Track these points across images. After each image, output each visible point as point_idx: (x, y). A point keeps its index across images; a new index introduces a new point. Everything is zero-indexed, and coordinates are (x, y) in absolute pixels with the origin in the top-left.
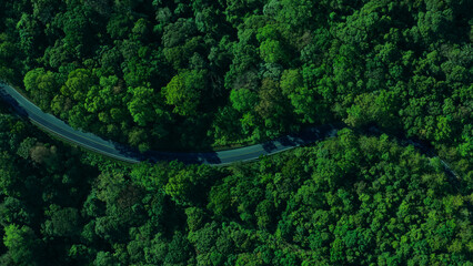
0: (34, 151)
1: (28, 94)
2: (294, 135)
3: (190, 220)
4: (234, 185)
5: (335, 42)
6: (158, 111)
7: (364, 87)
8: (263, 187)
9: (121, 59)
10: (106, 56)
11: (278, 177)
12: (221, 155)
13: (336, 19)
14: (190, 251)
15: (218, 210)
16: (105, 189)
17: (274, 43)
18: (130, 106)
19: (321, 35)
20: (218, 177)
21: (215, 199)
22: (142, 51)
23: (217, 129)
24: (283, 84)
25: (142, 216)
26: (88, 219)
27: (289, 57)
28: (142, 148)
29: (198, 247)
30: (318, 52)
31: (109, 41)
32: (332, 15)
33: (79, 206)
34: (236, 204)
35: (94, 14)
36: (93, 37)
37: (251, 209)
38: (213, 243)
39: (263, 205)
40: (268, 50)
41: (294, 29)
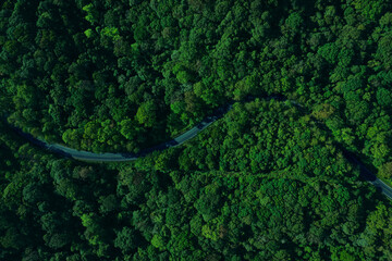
0: (82, 173)
1: (67, 145)
2: (211, 116)
3: (174, 178)
4: (189, 152)
5: (214, 61)
7: (237, 78)
8: (205, 148)
9: (108, 109)
10: (100, 111)
11: (210, 140)
12: (177, 139)
13: (211, 49)
14: (179, 194)
15: (186, 168)
16: (124, 178)
17: (184, 73)
18: (122, 132)
19: (205, 59)
20: (179, 152)
21: (182, 163)
22: (117, 101)
23: (170, 127)
24: (195, 91)
25: (148, 186)
27: (193, 77)
28: (136, 150)
29: (183, 191)
30: (207, 68)
31: (99, 103)
32: (207, 47)
33: (115, 192)
34: (194, 162)
35: (86, 92)
36: (89, 104)
38: (190, 186)
39: (208, 157)
40: (181, 77)
41: (191, 61)
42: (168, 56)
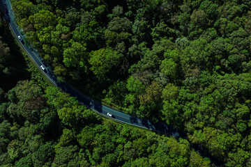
2: (152, 122)
4: (100, 133)
5: (212, 86)
6: (81, 63)
7: (214, 123)
8: (116, 144)
9: (79, 21)
10: (72, 14)
12: (104, 108)
13: (218, 71)
15: (82, 142)
17: (174, 64)
19: (205, 75)
22: (93, 23)
23: (111, 91)
24: (165, 92)
26: (7, 100)
27: (177, 77)
28: (59, 79)
29: (57, 158)
30: (197, 85)
32: (218, 67)
34: (95, 146)
37: (102, 155)
38: (67, 162)
39: (110, 157)
40: (167, 66)
41: (191, 62)
42: (175, 36)
